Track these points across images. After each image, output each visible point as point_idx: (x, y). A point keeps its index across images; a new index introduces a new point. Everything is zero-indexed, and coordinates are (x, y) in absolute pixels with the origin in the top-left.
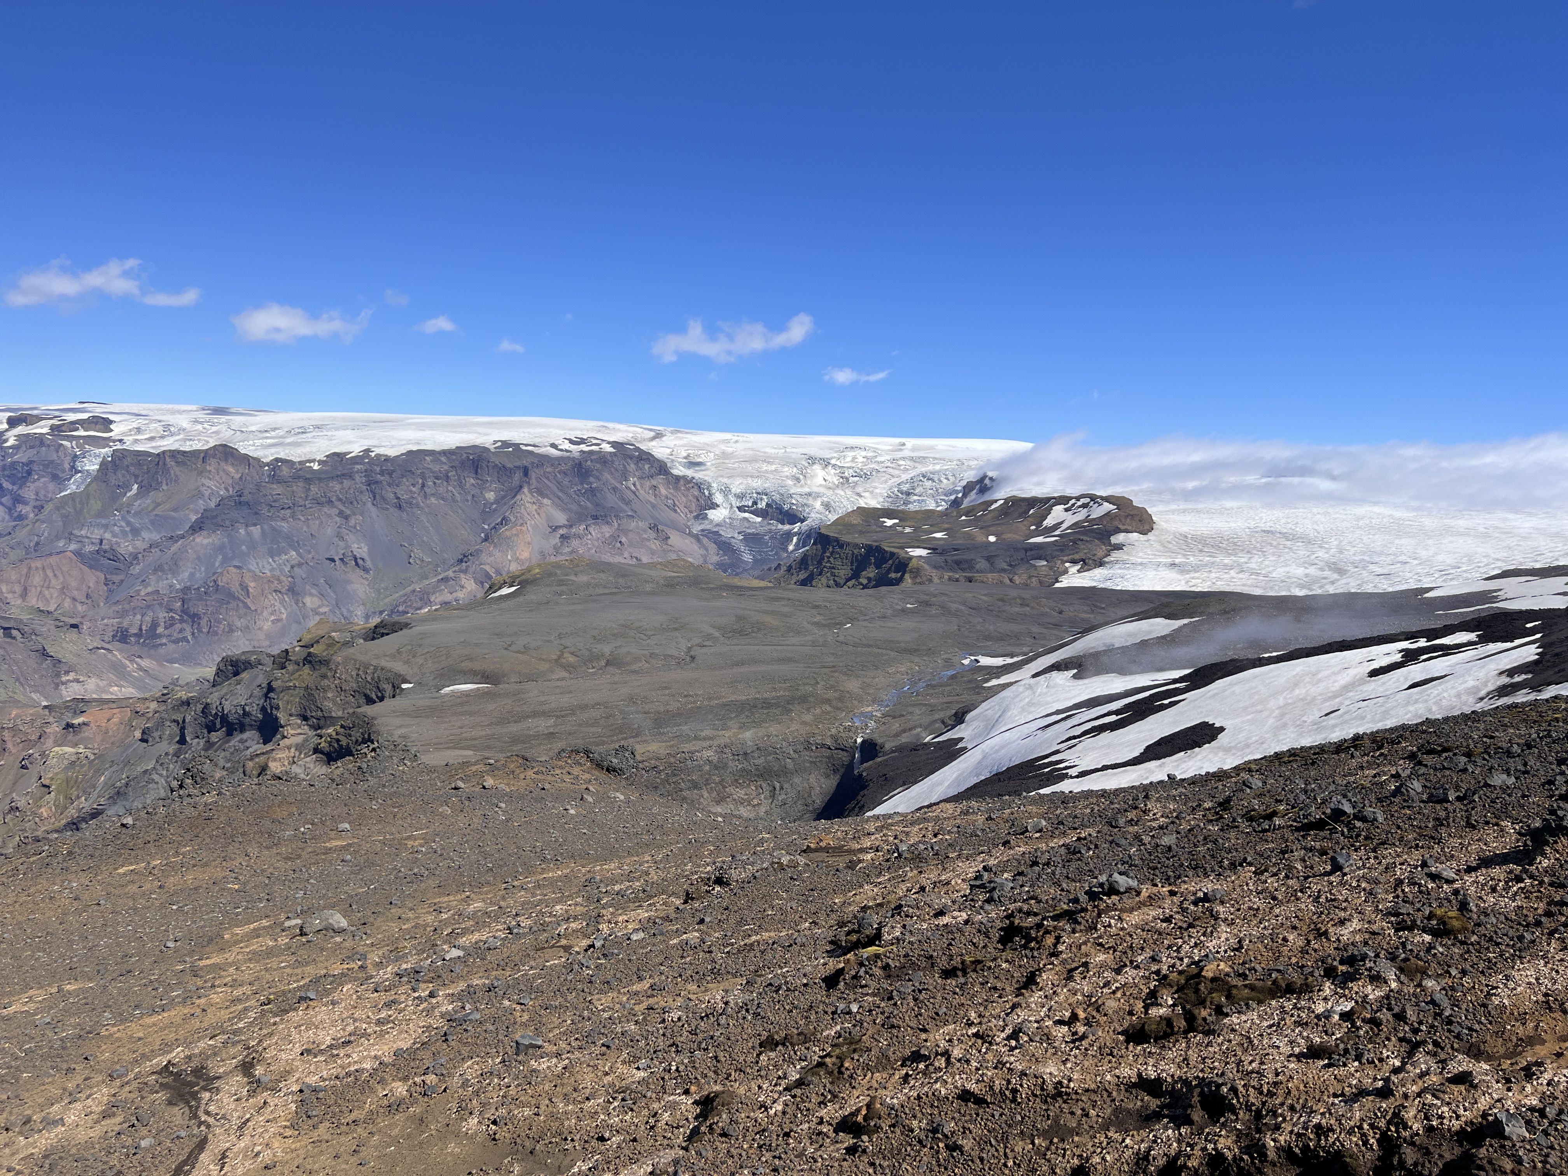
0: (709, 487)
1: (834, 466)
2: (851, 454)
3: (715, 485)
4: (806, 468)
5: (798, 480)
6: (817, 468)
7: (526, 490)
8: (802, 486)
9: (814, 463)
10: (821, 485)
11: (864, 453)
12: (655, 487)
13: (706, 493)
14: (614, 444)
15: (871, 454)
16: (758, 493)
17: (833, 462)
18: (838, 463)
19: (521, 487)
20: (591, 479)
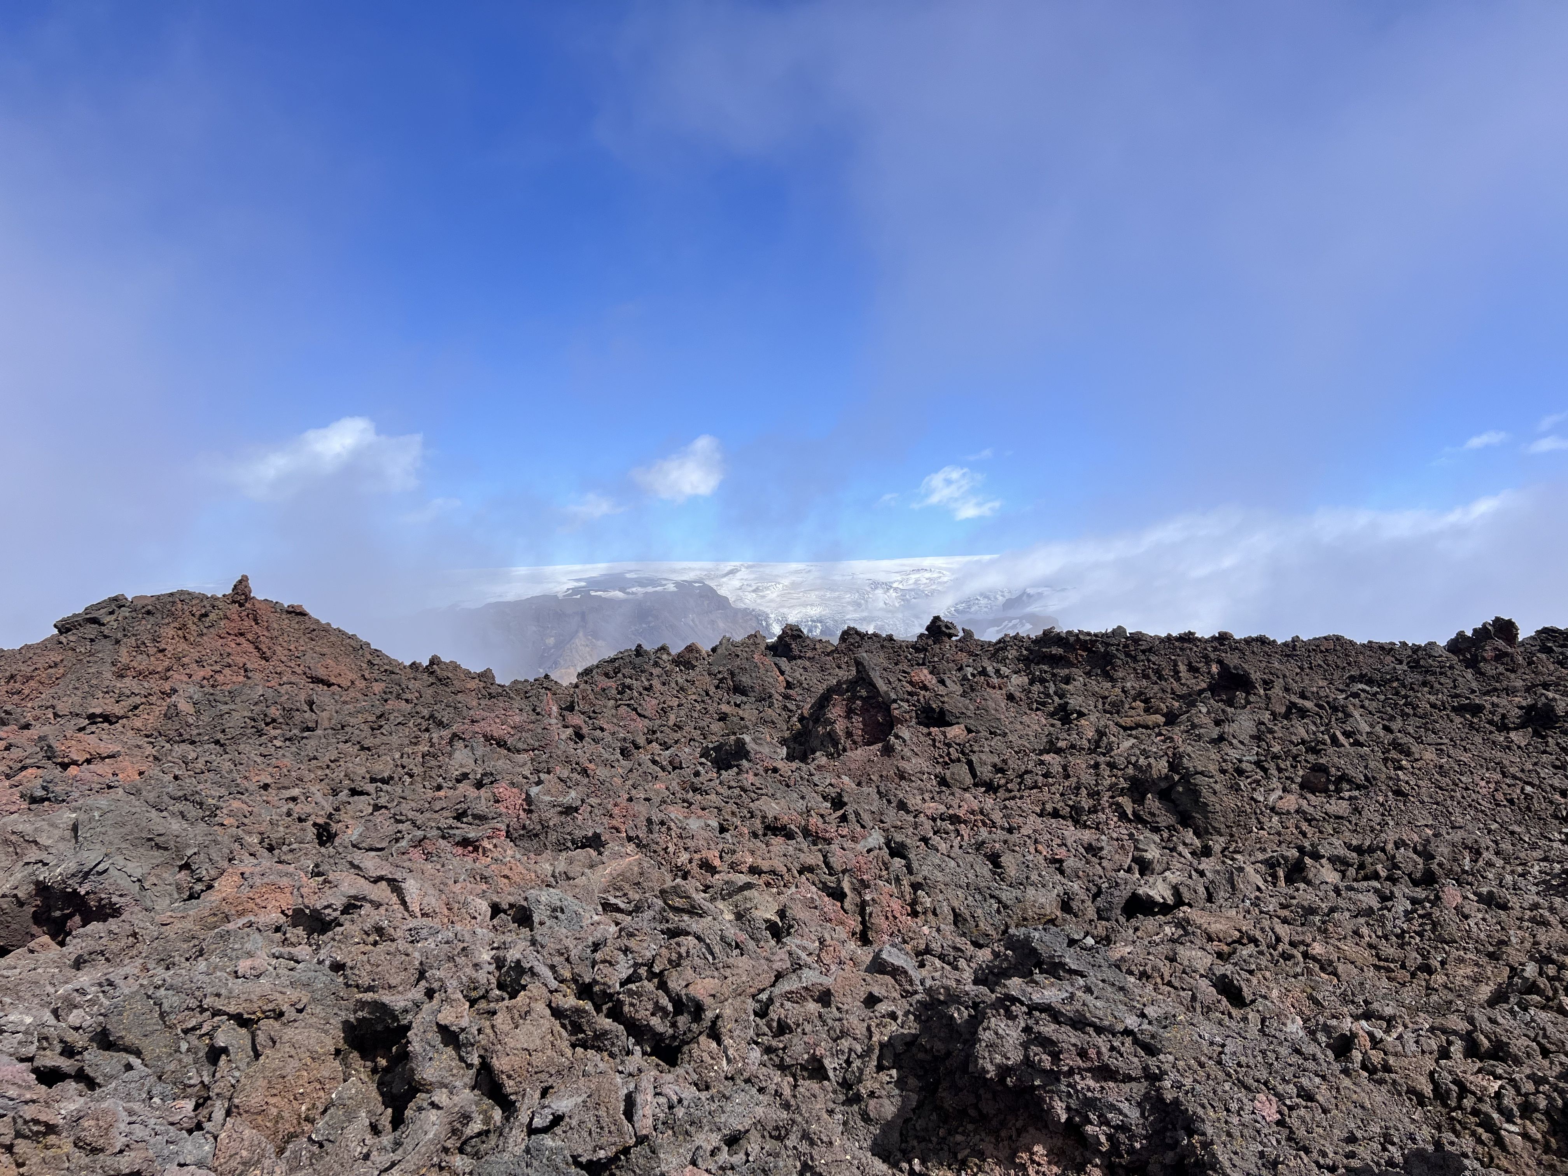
0: (767, 617)
1: (896, 589)
2: (914, 577)
3: (772, 616)
4: (868, 593)
5: (859, 605)
6: (879, 592)
7: (581, 634)
8: (863, 611)
9: (876, 588)
10: (881, 609)
11: (928, 575)
12: (713, 622)
13: (764, 623)
14: (678, 584)
15: (935, 575)
16: (813, 621)
17: (895, 585)
18: (901, 586)
19: (577, 632)
20: (650, 618)
